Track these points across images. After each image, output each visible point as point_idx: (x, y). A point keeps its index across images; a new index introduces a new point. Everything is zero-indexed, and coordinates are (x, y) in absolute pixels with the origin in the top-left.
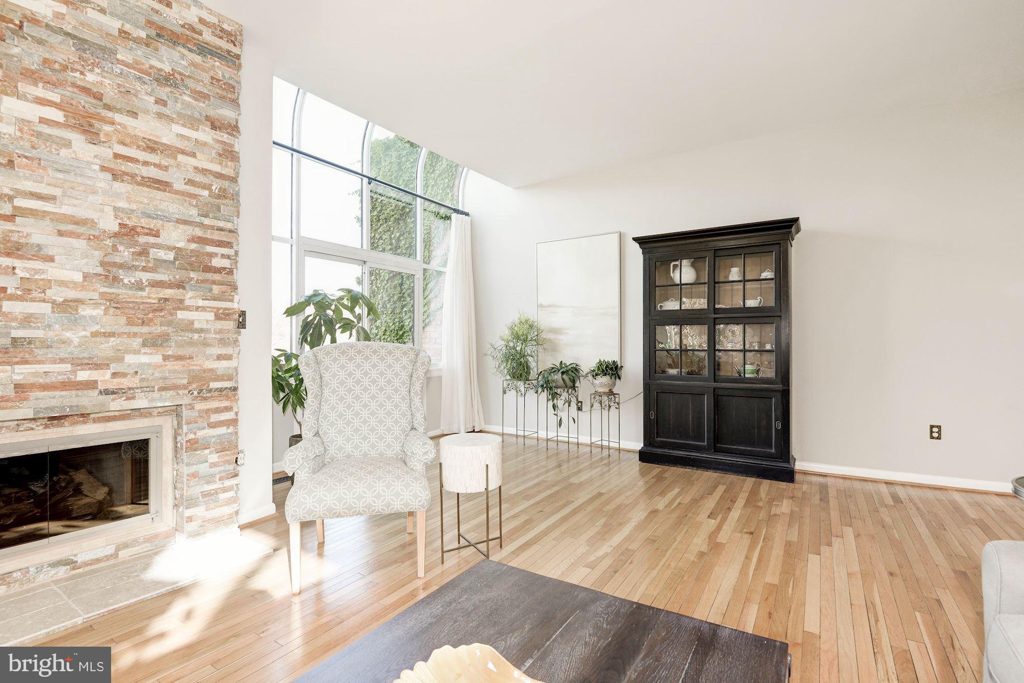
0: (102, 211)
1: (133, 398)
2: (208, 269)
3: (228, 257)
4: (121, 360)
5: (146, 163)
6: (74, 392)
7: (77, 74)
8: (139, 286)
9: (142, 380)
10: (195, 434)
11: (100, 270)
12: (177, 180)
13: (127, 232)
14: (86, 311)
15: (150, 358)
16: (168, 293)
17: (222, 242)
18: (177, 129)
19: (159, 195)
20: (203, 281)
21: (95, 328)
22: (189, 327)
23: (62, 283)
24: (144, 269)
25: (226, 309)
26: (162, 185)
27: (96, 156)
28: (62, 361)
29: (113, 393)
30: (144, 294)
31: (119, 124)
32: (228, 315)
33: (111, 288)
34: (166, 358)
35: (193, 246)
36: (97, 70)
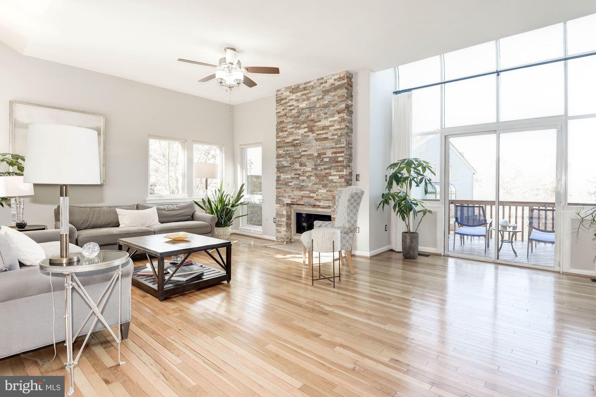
0: (315, 151)
1: (320, 202)
2: (338, 162)
3: (342, 156)
4: (318, 191)
5: (323, 134)
6: (310, 199)
7: (310, 117)
8: (321, 170)
9: (322, 197)
10: (334, 216)
11: (314, 167)
12: (329, 136)
13: (319, 155)
14: (313, 178)
15: (323, 191)
16: (327, 171)
17: (341, 151)
18: (330, 119)
19: (325, 142)
20: (336, 166)
21: (313, 182)
22: (332, 181)
23: (308, 171)
24: (322, 165)
25: (342, 175)
26: (326, 139)
27: (313, 137)
28: (308, 191)
29: (317, 200)
30: (322, 172)
31: (317, 125)
32: (343, 177)
33: (316, 171)
34: (327, 191)
35: (334, 155)
36: (313, 114)
